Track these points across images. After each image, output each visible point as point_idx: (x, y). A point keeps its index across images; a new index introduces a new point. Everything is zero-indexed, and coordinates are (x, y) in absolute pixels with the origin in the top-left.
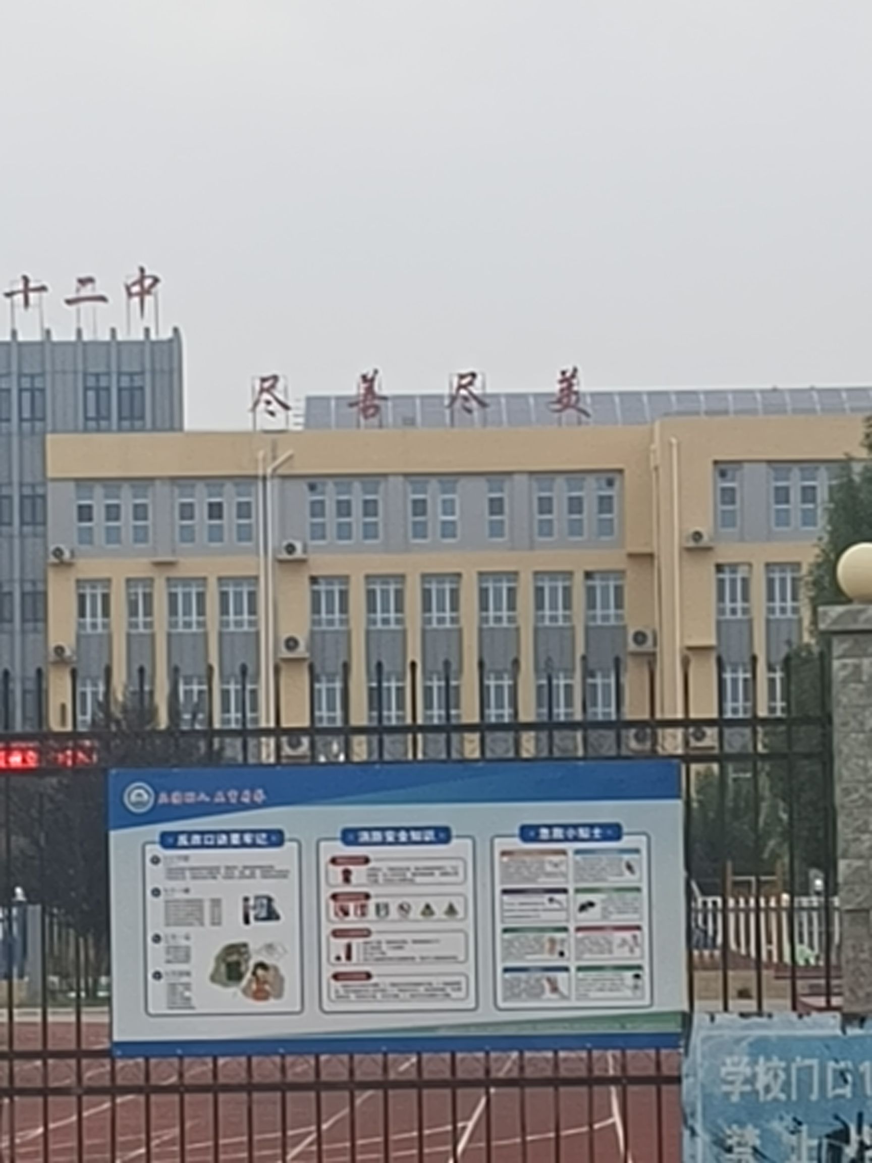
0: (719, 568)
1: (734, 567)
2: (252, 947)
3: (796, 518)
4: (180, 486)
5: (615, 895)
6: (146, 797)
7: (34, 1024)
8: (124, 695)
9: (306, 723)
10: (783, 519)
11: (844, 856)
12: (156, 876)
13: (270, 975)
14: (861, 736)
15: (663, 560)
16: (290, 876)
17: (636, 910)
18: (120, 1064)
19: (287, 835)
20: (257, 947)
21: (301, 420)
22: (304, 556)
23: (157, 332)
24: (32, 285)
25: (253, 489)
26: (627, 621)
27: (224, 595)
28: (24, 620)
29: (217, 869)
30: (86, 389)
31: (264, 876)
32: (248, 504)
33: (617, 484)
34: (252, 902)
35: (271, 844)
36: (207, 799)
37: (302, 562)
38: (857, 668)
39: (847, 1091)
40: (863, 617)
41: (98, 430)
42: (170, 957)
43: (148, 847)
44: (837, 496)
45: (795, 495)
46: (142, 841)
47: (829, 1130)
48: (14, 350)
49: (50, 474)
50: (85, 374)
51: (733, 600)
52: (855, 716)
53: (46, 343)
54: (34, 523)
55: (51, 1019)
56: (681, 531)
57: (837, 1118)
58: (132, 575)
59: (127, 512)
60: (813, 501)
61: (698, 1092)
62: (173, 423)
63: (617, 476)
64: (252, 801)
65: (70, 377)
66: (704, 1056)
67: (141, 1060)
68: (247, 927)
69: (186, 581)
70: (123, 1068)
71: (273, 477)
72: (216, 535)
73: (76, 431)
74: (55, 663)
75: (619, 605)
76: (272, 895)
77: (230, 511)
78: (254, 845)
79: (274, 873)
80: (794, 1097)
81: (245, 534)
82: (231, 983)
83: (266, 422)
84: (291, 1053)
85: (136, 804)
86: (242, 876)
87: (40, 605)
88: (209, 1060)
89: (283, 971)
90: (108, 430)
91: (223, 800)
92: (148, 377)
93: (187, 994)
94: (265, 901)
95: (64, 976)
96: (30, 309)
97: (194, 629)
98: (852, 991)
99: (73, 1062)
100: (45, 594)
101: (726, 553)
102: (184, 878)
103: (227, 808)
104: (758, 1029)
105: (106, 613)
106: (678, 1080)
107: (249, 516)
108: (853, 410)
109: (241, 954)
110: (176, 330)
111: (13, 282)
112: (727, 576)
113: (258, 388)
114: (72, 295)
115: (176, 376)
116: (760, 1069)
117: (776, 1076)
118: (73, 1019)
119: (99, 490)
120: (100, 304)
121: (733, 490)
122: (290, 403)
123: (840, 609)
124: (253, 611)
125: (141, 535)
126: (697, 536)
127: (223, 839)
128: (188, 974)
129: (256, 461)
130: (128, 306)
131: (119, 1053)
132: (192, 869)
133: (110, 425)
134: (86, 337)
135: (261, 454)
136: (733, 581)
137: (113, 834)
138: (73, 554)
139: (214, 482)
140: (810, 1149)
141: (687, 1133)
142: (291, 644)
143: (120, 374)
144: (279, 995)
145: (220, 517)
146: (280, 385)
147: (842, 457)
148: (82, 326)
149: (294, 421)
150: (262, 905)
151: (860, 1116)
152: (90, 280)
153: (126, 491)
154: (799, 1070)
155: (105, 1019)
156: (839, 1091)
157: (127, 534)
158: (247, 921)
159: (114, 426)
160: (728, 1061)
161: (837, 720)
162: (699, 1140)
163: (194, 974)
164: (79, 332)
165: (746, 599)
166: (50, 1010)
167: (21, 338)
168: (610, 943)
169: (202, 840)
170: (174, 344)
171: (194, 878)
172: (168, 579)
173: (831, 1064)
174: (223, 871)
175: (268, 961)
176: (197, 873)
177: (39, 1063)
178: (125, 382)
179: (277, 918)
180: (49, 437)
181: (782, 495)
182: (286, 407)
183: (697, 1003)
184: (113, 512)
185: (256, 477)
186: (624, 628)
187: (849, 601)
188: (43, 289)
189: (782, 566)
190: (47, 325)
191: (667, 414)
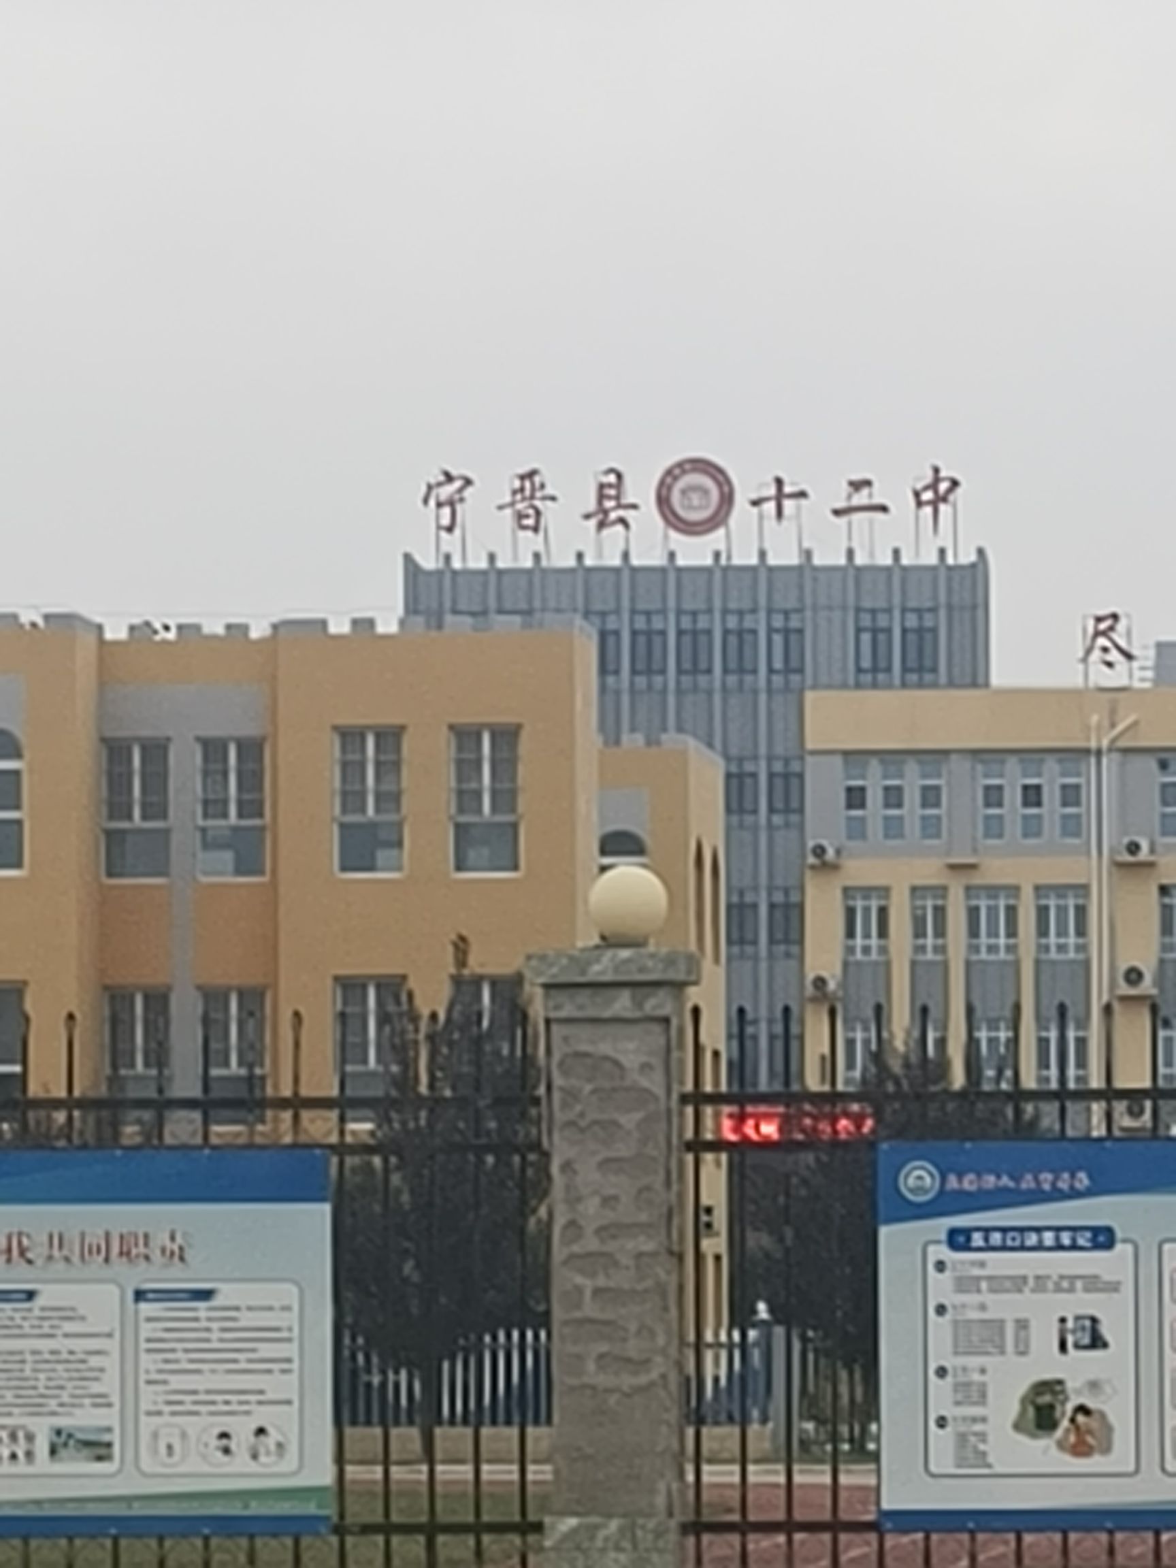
2: (1070, 1385)
4: (983, 762)
6: (928, 1180)
7: (776, 1486)
8: (906, 1044)
9: (1147, 1084)
12: (941, 1287)
13: (1093, 1423)
16: (1123, 1288)
18: (890, 1540)
19: (1119, 1234)
20: (1078, 1384)
21: (1149, 674)
22: (1152, 858)
23: (955, 555)
24: (787, 489)
25: (1083, 768)
27: (1042, 912)
28: (772, 941)
29: (1024, 1279)
30: (859, 630)
31: (1087, 1290)
32: (1077, 787)
34: (1070, 1324)
35: (1096, 1246)
36: (1011, 1184)
37: (1150, 865)
41: (875, 685)
42: (960, 1397)
43: (931, 1249)
46: (924, 1239)
48: (763, 576)
49: (810, 745)
50: (858, 610)
53: (805, 569)
54: (787, 810)
55: (798, 1479)
58: (919, 882)
59: (912, 797)
62: (976, 677)
64: (1072, 1187)
65: (837, 615)
67: (920, 1536)
68: (1063, 1358)
69: (993, 891)
70: (894, 1547)
71: (1110, 750)
72: (1032, 828)
73: (844, 686)
74: (814, 1000)
76: (1098, 1315)
77: (1051, 796)
78: (1074, 1247)
79: (1100, 1286)
81: (1072, 826)
82: (1040, 1432)
83: (1102, 677)
84: (1122, 1529)
85: (914, 1191)
86: (1058, 1289)
87: (795, 922)
88: (1011, 1537)
89: (1112, 1418)
90: (889, 686)
91: (1033, 1185)
92: (942, 613)
93: (982, 1447)
94: (1088, 1323)
95: (820, 1421)
96: (785, 523)
97: (1002, 955)
99: (826, 1537)
100: (801, 907)
102: (979, 1291)
103: (1037, 1197)
105: (883, 932)
107: (1077, 803)
109: (1054, 1393)
110: (981, 552)
111: (762, 485)
113: (1091, 630)
114: (841, 504)
115: (980, 613)
118: (827, 1479)
119: (874, 765)
120: (879, 516)
122: (1135, 652)
124: (1081, 931)
125: (931, 828)
127: (1032, 1239)
128: (984, 1420)
129: (1088, 728)
130: (917, 518)
131: (889, 1525)
132: (990, 1278)
133: (891, 678)
134: (860, 560)
135: (1095, 719)
137: (884, 1231)
138: (838, 852)
139: (1031, 756)
142: (1133, 976)
143: (904, 610)
144: (1107, 1449)
145: (1039, 804)
146: (1121, 626)
148: (855, 545)
149: (1140, 675)
150: (1083, 1328)
152: (868, 483)
153: (912, 768)
155: (872, 1481)
157: (913, 827)
158: (1063, 1347)
159: (897, 681)
163: (991, 1419)
164: (850, 553)
166: (796, 1467)
167: (772, 561)
169: (1004, 1240)
170: (977, 571)
171: (992, 1290)
172: (968, 889)
174: (1031, 1282)
175: (1091, 1404)
176: (998, 1284)
177: (781, 1539)
178: (912, 621)
179: (1105, 1345)
180: (809, 696)
182: (1129, 656)
184: (893, 797)
185: (1087, 751)
188: (802, 494)
190: (806, 545)
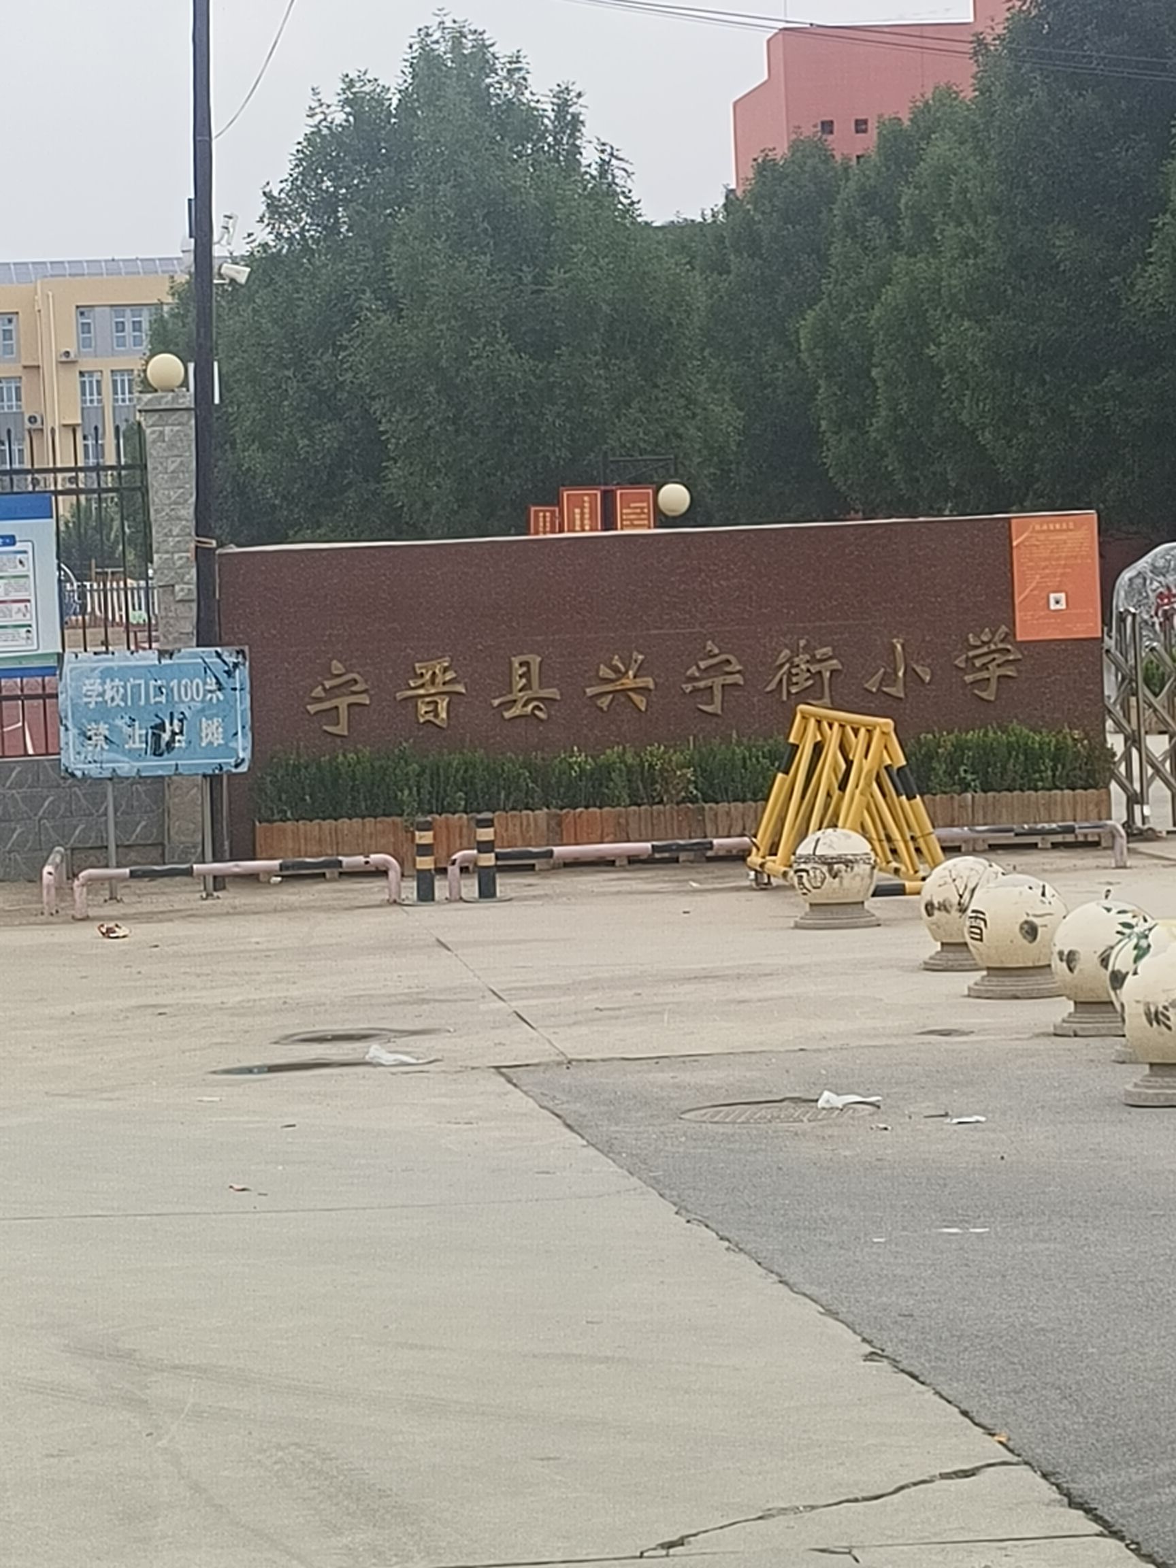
0: (82, 374)
1: (91, 373)
3: (129, 341)
5: (13, 581)
10: (121, 342)
11: (157, 552)
14: (166, 476)
15: (46, 369)
17: (26, 590)
26: (24, 409)
33: (14, 321)
38: (162, 433)
39: (163, 699)
40: (164, 400)
44: (155, 326)
45: (129, 327)
47: (153, 724)
51: (91, 394)
52: (161, 464)
56: (57, 351)
57: (157, 716)
60: (140, 330)
61: (69, 702)
63: (14, 317)
66: (72, 679)
75: (18, 399)
80: (129, 703)
98: (165, 637)
101: (86, 364)
104: (106, 662)
106: (56, 696)
108: (163, 272)
112: (86, 379)
116: (108, 686)
117: (118, 691)
121: (89, 324)
123: (149, 396)
126: (67, 354)
136: (91, 382)
140: (140, 736)
141: (62, 728)
147: (156, 301)
151: (172, 714)
154: (132, 687)
156: (158, 699)
160: (87, 682)
161: (149, 466)
162: (70, 733)
165: (99, 393)
168: (10, 611)
173: (152, 682)
181: (120, 327)
183: (67, 650)
186: (22, 414)
187: (156, 391)
189: (122, 372)
191: (46, 276)
